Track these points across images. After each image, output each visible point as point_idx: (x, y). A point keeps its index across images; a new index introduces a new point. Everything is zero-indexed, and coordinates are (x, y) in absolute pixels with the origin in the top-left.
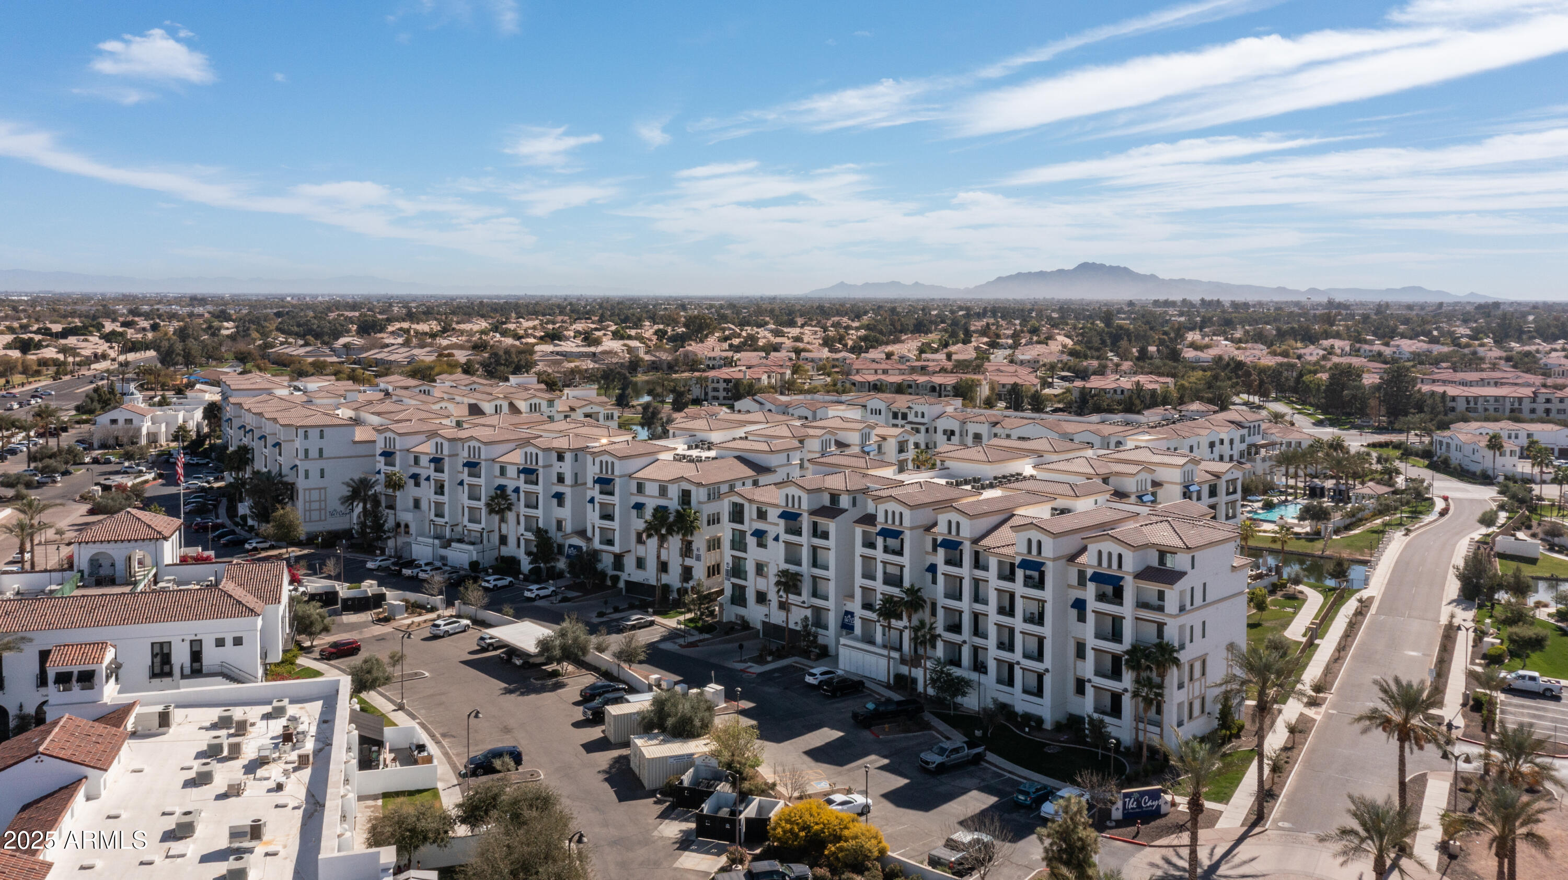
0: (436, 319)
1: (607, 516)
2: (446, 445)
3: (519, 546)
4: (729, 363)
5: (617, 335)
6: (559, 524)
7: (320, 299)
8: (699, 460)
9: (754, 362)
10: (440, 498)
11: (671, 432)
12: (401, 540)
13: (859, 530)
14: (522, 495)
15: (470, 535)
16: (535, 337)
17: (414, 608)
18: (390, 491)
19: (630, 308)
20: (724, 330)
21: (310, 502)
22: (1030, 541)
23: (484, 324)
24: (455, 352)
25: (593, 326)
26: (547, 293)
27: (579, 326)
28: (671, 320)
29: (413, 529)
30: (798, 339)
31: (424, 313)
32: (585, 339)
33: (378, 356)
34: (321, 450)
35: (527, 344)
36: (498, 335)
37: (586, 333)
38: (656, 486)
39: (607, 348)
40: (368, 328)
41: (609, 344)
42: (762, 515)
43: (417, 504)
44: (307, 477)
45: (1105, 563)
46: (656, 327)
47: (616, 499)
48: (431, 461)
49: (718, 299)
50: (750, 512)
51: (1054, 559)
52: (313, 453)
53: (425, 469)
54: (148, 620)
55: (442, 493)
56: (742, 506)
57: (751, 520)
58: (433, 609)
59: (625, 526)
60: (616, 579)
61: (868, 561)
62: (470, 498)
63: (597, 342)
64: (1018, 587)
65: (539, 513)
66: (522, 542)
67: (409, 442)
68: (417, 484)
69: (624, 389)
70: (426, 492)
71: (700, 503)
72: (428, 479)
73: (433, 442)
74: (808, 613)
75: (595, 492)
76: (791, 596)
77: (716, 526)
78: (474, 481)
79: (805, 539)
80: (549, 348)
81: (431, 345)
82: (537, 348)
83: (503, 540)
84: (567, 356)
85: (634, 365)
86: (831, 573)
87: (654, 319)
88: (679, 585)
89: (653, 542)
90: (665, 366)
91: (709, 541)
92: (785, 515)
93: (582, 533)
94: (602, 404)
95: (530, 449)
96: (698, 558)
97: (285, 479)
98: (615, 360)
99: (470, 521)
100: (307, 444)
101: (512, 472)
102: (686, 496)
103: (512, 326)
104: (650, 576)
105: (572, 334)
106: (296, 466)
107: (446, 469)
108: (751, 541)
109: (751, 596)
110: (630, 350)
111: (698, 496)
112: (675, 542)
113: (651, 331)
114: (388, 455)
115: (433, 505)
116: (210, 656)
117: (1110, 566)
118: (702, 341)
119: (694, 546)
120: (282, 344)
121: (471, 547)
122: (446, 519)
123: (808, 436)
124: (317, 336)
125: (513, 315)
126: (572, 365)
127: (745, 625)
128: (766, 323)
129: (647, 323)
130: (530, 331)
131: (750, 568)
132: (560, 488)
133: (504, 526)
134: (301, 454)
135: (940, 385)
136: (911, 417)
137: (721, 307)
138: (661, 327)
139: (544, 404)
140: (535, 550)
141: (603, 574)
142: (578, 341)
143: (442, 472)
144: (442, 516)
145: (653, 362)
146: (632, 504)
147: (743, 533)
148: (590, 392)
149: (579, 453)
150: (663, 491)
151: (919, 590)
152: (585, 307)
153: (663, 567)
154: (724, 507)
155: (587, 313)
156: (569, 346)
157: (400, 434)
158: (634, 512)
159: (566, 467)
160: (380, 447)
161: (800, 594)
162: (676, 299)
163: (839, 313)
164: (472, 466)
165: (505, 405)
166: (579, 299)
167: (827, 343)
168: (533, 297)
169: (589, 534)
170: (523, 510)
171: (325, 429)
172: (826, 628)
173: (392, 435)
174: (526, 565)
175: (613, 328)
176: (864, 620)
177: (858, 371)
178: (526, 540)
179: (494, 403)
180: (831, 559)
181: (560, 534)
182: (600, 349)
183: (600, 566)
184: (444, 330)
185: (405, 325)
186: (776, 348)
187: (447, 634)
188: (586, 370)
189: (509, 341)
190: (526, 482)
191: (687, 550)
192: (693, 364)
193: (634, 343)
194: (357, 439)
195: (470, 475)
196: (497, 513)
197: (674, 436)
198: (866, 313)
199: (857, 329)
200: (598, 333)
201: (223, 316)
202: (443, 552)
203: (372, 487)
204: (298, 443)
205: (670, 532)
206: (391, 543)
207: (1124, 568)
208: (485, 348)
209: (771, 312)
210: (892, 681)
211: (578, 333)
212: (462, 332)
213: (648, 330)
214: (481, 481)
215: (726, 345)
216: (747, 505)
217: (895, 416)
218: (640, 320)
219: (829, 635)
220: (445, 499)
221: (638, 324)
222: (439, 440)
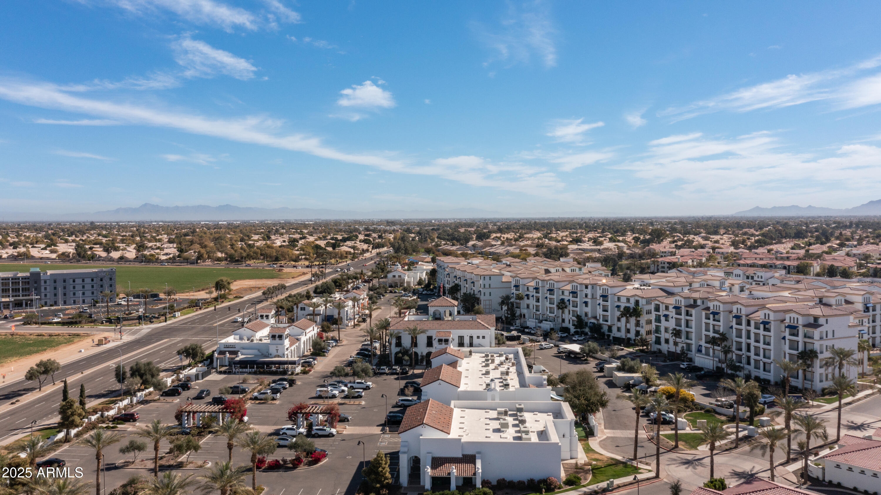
0: (513, 232)
1: (605, 310)
2: (540, 282)
3: (569, 323)
4: (673, 254)
5: (611, 240)
6: (586, 314)
7: (449, 221)
8: (644, 289)
9: (686, 254)
10: (538, 304)
11: (633, 280)
12: (523, 320)
13: (704, 313)
14: (571, 302)
15: (549, 318)
16: (567, 241)
17: (532, 341)
18: (518, 301)
19: (620, 225)
20: (674, 237)
21: (486, 305)
22: (765, 314)
23: (538, 234)
24: (528, 248)
25: (598, 235)
26: (571, 216)
27: (591, 235)
28: (643, 232)
29: (526, 316)
30: (717, 242)
31: (506, 228)
32: (594, 242)
33: (491, 250)
34: (490, 285)
35: (563, 244)
36: (547, 240)
37: (594, 239)
38: (625, 298)
39: (606, 247)
40: (481, 237)
41: (607, 244)
42: (667, 308)
43: (528, 306)
44: (484, 295)
45: (792, 321)
46: (634, 235)
47: (609, 303)
48: (534, 289)
49: (674, 218)
50: (662, 307)
51: (774, 321)
52: (487, 286)
53: (532, 292)
54: (457, 329)
55: (539, 302)
56: (659, 305)
57: (663, 310)
58: (539, 342)
59: (613, 315)
60: (609, 336)
61: (707, 324)
62: (550, 303)
63: (601, 243)
64: (761, 332)
65: (578, 309)
66: (571, 321)
67: (525, 281)
68: (528, 298)
69: (614, 266)
70: (532, 302)
71: (643, 305)
72: (533, 296)
73: (535, 281)
74: (685, 345)
75: (601, 301)
76: (677, 339)
77: (650, 315)
78: (552, 296)
79: (683, 317)
80: (575, 247)
81: (515, 245)
82: (569, 247)
83: (563, 321)
84: (585, 250)
85: (621, 255)
86: (693, 330)
87: (633, 231)
88: (634, 338)
89: (624, 320)
90: (637, 256)
91: (647, 321)
92: (675, 308)
93: (595, 318)
94: (603, 270)
95: (574, 284)
96: (642, 327)
97: (476, 296)
98: (610, 253)
99: (550, 313)
100: (485, 282)
101: (567, 293)
102: (637, 302)
103: (554, 235)
104: (622, 334)
105: (587, 239)
106: (480, 291)
107: (540, 292)
108: (663, 319)
109: (663, 341)
110: (619, 248)
111: (642, 302)
112: (633, 320)
113: (631, 238)
114: (517, 286)
115: (535, 306)
116: (475, 341)
117: (794, 322)
118: (659, 243)
119: (641, 323)
120: (444, 244)
121: (550, 323)
122: (540, 312)
123: (694, 282)
124: (458, 241)
125: (554, 229)
126: (588, 255)
127: (660, 351)
128: (700, 233)
129: (629, 233)
130: (564, 238)
131: (662, 329)
132: (586, 300)
133: (563, 315)
134: (482, 286)
135: (789, 266)
136: (756, 278)
137: (675, 223)
138: (637, 235)
139: (577, 269)
140: (576, 323)
141: (603, 334)
142: (591, 243)
143: (539, 293)
144: (539, 311)
145: (631, 254)
146: (616, 305)
147: (660, 316)
148: (599, 265)
149: (594, 286)
150: (628, 300)
151: (725, 334)
152: (594, 224)
153: (628, 331)
154: (652, 307)
155: (595, 228)
156: (586, 246)
157: (522, 278)
158: (616, 309)
159: (589, 291)
160: (513, 283)
161: (681, 338)
162: (648, 219)
163: (749, 227)
164: (551, 291)
165: (560, 270)
166: (590, 220)
167: (735, 244)
168: (563, 219)
169: (598, 318)
170: (571, 308)
171: (492, 277)
172: (691, 351)
173: (518, 279)
174: (573, 330)
175: (610, 236)
176: (706, 347)
177: (745, 259)
178: (573, 321)
179: (556, 269)
180: (693, 324)
181: (586, 318)
182: (602, 247)
183: (602, 331)
184: (520, 237)
185: (498, 235)
186: (703, 247)
187: (545, 348)
188: (595, 258)
189: (554, 243)
190: (573, 297)
191: (638, 324)
192: (653, 255)
193: (621, 244)
194: (503, 281)
195: (550, 294)
196: (561, 309)
197: (635, 281)
198: (769, 225)
199: (758, 236)
200: (601, 239)
201: (409, 231)
202: (539, 325)
203: (510, 299)
204: (481, 282)
205: (631, 316)
206: (518, 322)
207: (799, 323)
208: (543, 246)
209: (705, 227)
210: (715, 369)
211: (590, 239)
212: (529, 239)
213: (629, 237)
214: (555, 297)
215: (673, 245)
216: (661, 305)
217: (748, 278)
218: (625, 231)
219: (693, 354)
220: (540, 304)
221: (623, 234)
222: (537, 280)
